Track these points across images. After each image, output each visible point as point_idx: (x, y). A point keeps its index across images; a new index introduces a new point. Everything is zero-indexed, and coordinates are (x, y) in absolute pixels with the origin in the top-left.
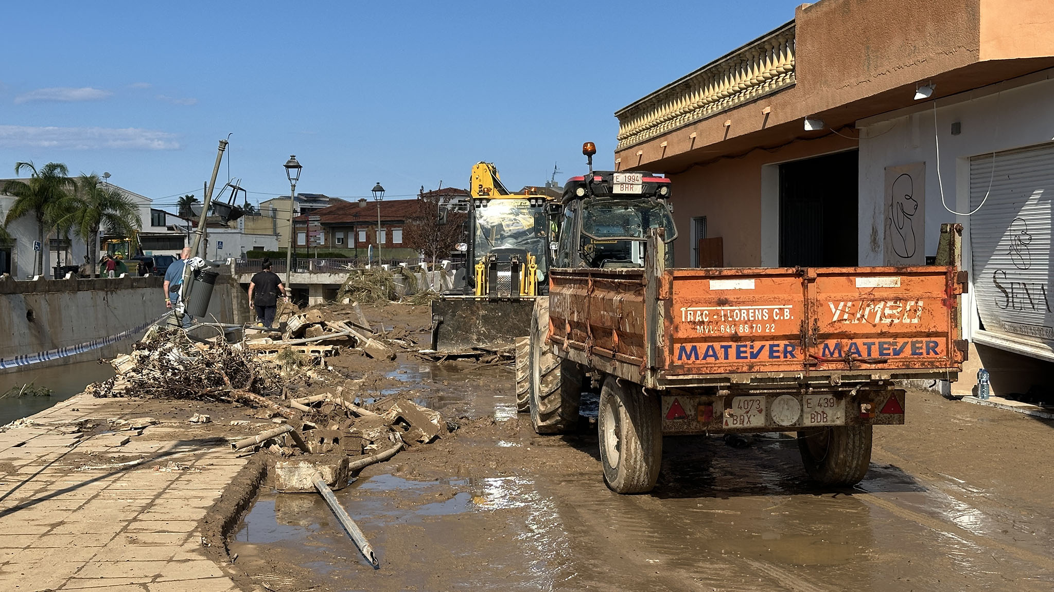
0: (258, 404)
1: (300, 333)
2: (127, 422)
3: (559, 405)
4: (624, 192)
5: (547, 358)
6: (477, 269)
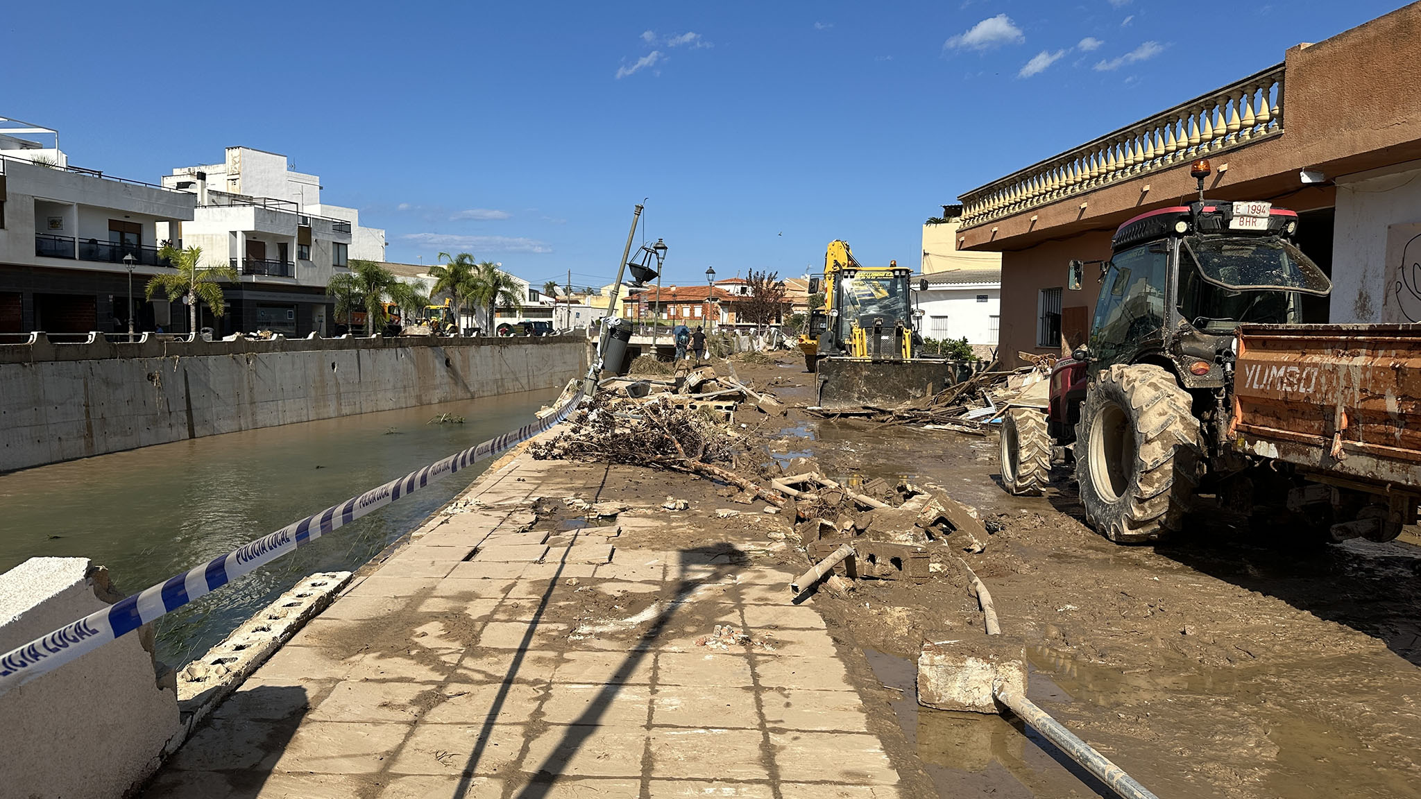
1: (697, 389)
2: (589, 506)
4: (1244, 227)
5: (1154, 448)
6: (855, 333)
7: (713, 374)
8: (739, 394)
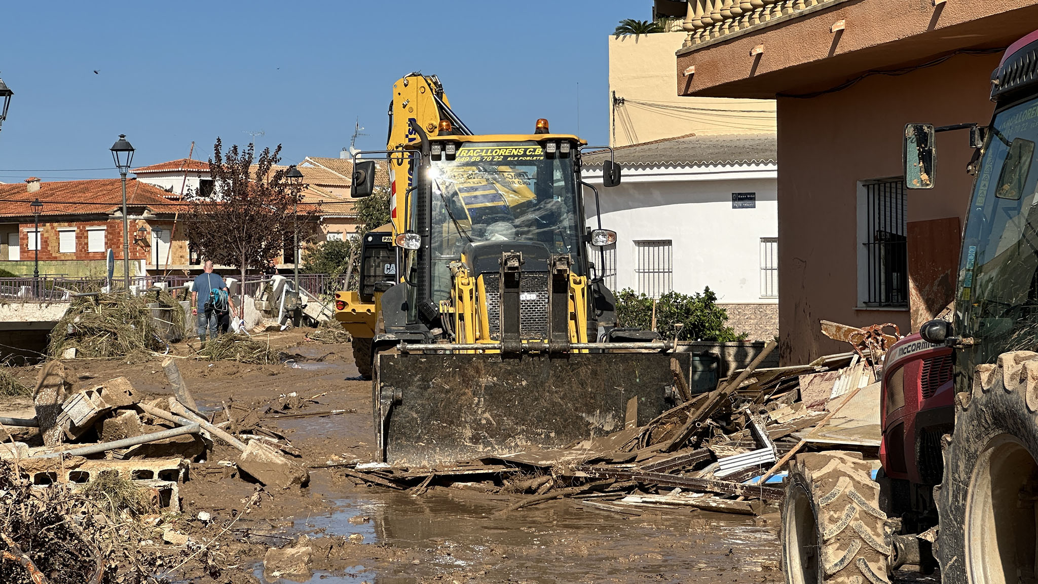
1: (91, 430)
6: (461, 287)
7: (130, 394)
8: (193, 439)
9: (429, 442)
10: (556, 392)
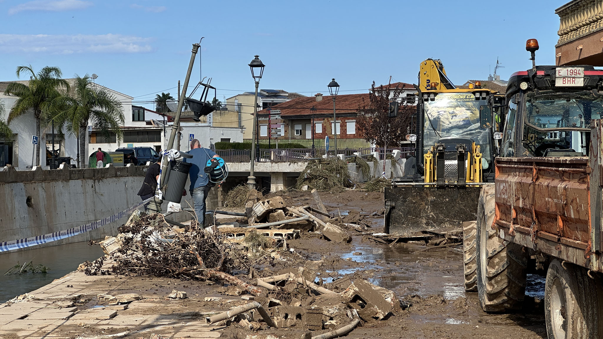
0: (229, 282)
1: (265, 218)
2: (114, 297)
3: (505, 286)
4: (567, 85)
5: (494, 241)
6: (426, 158)
7: (282, 203)
8: (307, 223)
9: (408, 225)
10: (462, 204)
